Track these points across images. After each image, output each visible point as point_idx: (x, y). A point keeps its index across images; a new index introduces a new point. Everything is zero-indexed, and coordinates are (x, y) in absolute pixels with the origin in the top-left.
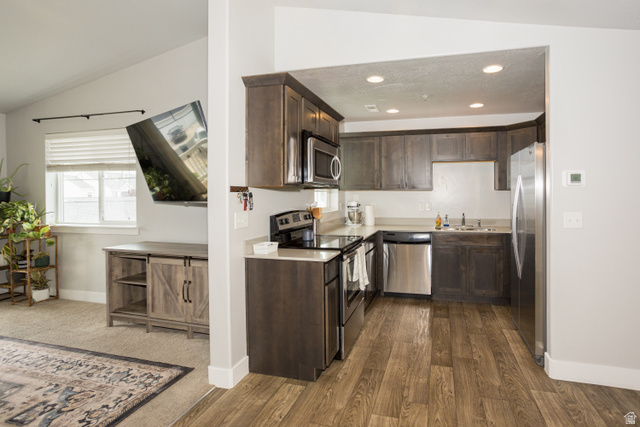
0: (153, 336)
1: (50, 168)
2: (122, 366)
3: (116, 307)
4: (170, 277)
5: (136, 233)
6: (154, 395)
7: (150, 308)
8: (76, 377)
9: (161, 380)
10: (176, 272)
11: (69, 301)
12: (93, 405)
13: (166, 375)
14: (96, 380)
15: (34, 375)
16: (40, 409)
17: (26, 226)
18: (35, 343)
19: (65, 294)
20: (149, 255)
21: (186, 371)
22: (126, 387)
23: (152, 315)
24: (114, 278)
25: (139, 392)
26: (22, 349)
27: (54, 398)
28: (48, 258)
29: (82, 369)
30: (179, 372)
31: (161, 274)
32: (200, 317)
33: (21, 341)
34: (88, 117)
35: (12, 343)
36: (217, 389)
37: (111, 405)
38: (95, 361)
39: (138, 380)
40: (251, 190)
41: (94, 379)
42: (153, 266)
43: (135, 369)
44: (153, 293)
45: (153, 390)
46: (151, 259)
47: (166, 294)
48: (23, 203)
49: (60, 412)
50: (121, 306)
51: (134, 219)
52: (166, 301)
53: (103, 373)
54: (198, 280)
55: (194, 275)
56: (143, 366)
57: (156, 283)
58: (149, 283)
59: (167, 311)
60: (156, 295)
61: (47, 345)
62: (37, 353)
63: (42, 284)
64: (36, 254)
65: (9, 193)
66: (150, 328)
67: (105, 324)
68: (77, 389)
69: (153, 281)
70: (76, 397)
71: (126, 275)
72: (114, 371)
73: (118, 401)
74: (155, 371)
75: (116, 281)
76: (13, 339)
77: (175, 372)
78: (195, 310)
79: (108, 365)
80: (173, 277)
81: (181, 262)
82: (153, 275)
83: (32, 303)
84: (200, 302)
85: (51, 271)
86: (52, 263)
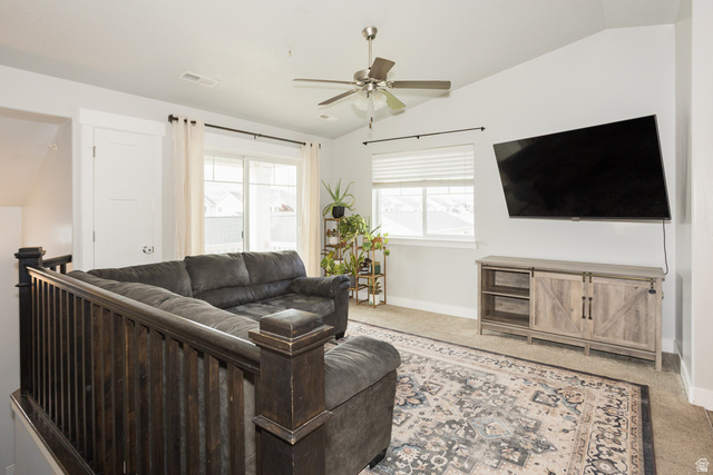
1: (377, 185)
4: (561, 293)
5: (474, 247)
7: (532, 321)
10: (569, 288)
20: (533, 269)
23: (535, 328)
28: (379, 267)
31: (549, 288)
32: (604, 335)
42: (537, 280)
44: (536, 306)
46: (536, 273)
47: (554, 308)
51: (472, 233)
52: (555, 315)
54: (601, 297)
55: (595, 292)
57: (541, 296)
58: (533, 297)
59: (556, 325)
60: (540, 308)
66: (533, 340)
69: (537, 295)
78: (595, 327)
80: (565, 292)
81: (580, 278)
82: (537, 289)
84: (605, 320)
85: (380, 280)
86: (382, 272)
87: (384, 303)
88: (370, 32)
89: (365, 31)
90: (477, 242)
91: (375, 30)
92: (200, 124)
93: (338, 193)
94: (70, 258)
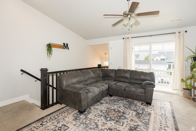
94: (108, 67)
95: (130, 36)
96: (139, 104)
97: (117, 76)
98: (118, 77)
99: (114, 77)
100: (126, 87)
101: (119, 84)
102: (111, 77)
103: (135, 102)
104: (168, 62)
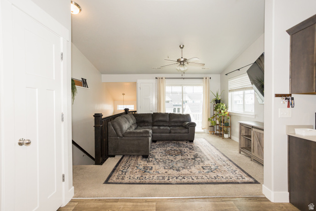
0: (252, 163)
1: (230, 91)
2: (234, 168)
3: (242, 146)
5: (254, 117)
6: (238, 183)
7: (252, 150)
8: (221, 164)
9: (244, 180)
11: (233, 140)
12: (220, 175)
13: (247, 179)
14: (225, 168)
15: (213, 158)
16: (209, 168)
17: (222, 111)
18: (218, 150)
19: (232, 137)
20: (252, 127)
21: (256, 182)
22: (232, 175)
23: (253, 154)
24: (242, 134)
25: (234, 179)
26: (214, 150)
27: (213, 167)
28: (228, 123)
29: (224, 163)
30: (253, 181)
31: (257, 136)
33: (215, 148)
34: (239, 70)
35: (213, 148)
36: (265, 198)
37: (224, 178)
38: (229, 162)
39: (236, 175)
40: (293, 96)
41: (225, 167)
42: (253, 132)
43: (238, 171)
44: (253, 144)
45: (239, 181)
46: (253, 129)
47: (258, 146)
48: (222, 104)
49: (212, 171)
50: (245, 147)
51: (253, 111)
52: (258, 149)
53: (228, 167)
56: (241, 171)
57: (255, 140)
58: (252, 139)
59: (259, 154)
60: (255, 145)
61: (220, 152)
62: (217, 153)
63: (226, 133)
64: (225, 121)
65: (220, 100)
66: (253, 160)
67: (238, 152)
68: (219, 168)
70: (218, 170)
71: (247, 134)
72: (232, 168)
73: (227, 178)
74: (244, 175)
75: (242, 136)
76: (214, 147)
77: (251, 180)
79: (231, 165)
82: (253, 136)
83: (223, 138)
85: (229, 128)
86: (229, 125)
87: (230, 138)
88: (182, 46)
89: (180, 46)
90: (255, 115)
91: (183, 46)
92: (164, 78)
93: (217, 95)
94: (136, 111)
95: (164, 76)
96: (185, 143)
97: (155, 120)
98: (157, 121)
99: (151, 121)
100: (171, 129)
101: (161, 128)
102: (147, 122)
103: (181, 142)
104: (174, 105)
